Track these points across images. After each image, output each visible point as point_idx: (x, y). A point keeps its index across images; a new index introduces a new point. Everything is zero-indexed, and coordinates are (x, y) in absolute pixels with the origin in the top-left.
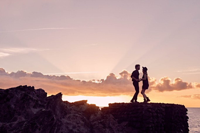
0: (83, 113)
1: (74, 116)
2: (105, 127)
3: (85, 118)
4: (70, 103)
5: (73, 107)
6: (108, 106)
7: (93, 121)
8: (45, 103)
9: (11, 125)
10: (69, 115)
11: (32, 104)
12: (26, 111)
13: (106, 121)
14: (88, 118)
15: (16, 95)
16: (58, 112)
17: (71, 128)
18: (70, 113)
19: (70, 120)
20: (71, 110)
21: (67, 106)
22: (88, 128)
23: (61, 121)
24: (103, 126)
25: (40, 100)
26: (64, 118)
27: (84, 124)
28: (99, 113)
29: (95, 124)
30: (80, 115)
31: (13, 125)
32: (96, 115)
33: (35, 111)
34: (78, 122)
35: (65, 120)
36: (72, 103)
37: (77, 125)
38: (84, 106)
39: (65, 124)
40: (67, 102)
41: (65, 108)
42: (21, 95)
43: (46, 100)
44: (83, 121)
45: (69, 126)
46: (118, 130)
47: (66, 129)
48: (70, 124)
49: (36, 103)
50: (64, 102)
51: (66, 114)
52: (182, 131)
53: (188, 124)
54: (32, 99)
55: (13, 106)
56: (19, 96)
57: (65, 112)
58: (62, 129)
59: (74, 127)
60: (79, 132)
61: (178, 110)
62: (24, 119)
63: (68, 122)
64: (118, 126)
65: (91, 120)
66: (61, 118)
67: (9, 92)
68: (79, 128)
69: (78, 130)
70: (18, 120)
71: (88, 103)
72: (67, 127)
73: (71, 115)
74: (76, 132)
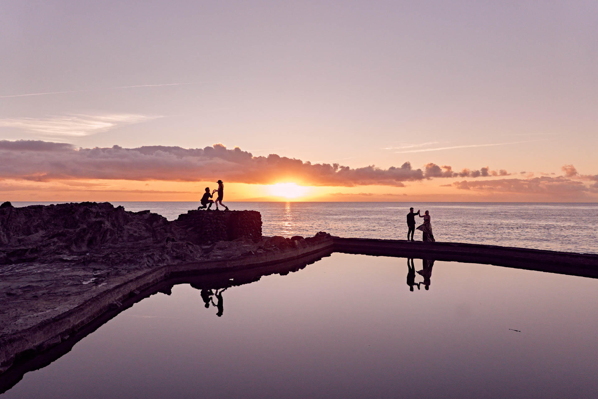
0: (145, 221)
1: (137, 223)
2: (166, 232)
3: (147, 225)
4: (134, 213)
5: (137, 216)
6: (187, 213)
7: (156, 227)
8: (105, 214)
9: (75, 231)
10: (132, 223)
11: (92, 215)
12: (87, 220)
13: (167, 227)
14: (151, 225)
15: (80, 209)
16: (121, 221)
17: (131, 232)
18: (133, 221)
19: (132, 227)
20: (134, 218)
21: (129, 216)
22: (150, 232)
23: (123, 228)
24: (164, 231)
25: (101, 212)
26: (126, 225)
27: (146, 229)
28: (161, 221)
29: (157, 229)
30: (143, 222)
31: (77, 231)
32: (158, 222)
33: (94, 220)
34: (141, 228)
35: (127, 227)
36: (136, 213)
37: (137, 231)
38: (146, 215)
39: (126, 230)
40: (130, 212)
41: (128, 217)
42: (84, 209)
43: (107, 212)
44: (145, 227)
45: (130, 231)
46: (181, 234)
47: (128, 234)
48: (131, 230)
49: (97, 215)
50: (127, 212)
51: (128, 222)
52: (251, 234)
53: (261, 229)
54: (92, 212)
55: (77, 217)
56: (82, 210)
57: (127, 220)
58: (124, 233)
59: (135, 232)
60: (140, 235)
61: (247, 216)
62: (85, 226)
63: (129, 228)
64: (181, 231)
65: (154, 226)
66: (124, 225)
67: (73, 207)
68: (139, 233)
69: (139, 234)
70: (81, 227)
71: (151, 212)
72: (128, 232)
73: (134, 222)
74: (136, 236)
